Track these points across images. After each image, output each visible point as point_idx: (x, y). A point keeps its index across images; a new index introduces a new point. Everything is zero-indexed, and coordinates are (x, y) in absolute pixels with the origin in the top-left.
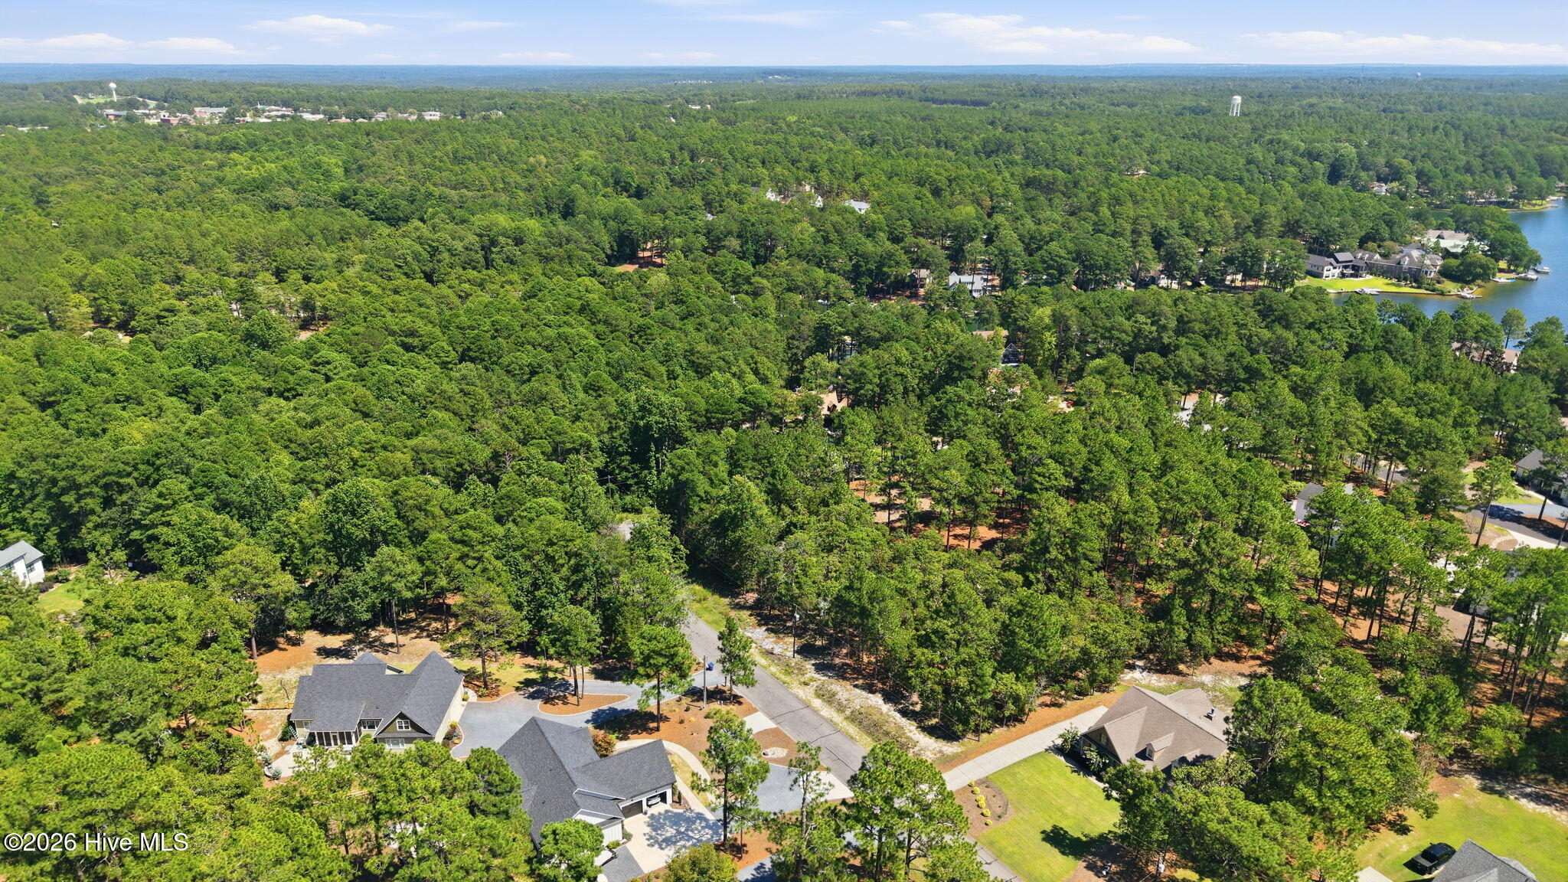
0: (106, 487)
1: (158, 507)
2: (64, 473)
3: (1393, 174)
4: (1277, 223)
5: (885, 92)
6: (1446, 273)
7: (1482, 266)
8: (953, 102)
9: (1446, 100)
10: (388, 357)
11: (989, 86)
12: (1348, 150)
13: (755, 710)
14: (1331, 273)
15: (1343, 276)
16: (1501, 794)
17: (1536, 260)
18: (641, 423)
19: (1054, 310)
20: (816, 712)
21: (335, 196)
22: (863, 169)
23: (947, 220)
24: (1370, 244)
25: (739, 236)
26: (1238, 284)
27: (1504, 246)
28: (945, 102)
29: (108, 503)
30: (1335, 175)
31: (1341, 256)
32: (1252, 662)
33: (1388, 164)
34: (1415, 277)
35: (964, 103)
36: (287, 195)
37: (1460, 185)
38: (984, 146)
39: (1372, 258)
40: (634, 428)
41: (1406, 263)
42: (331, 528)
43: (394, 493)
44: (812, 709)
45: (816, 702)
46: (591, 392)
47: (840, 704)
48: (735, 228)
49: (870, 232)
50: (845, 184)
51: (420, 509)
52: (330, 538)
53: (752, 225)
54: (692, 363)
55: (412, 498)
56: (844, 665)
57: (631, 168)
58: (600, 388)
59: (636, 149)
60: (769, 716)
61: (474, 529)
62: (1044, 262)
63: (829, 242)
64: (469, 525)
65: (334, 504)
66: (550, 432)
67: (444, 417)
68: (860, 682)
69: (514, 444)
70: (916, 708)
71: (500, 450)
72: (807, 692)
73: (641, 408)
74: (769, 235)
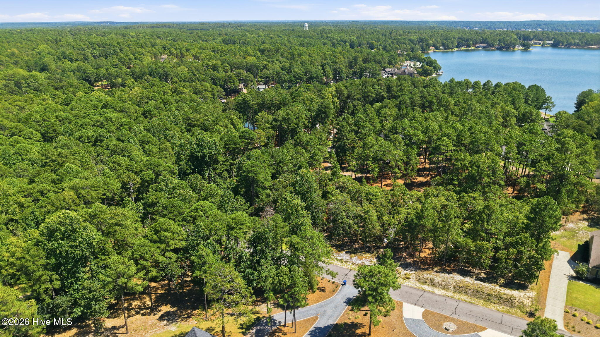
3: (371, 47)
6: (419, 74)
7: (430, 70)
12: (355, 39)
13: (401, 304)
17: (440, 68)
18: (199, 154)
19: (336, 88)
20: (433, 293)
22: (189, 47)
23: (246, 62)
24: (390, 66)
25: (150, 75)
27: (433, 64)
30: (352, 48)
31: (387, 70)
33: (368, 43)
39: (395, 70)
40: (193, 158)
41: (407, 71)
42: (51, 253)
43: (92, 217)
44: (429, 292)
45: (426, 287)
46: (144, 145)
47: (441, 285)
48: (147, 71)
49: (215, 68)
50: (185, 53)
51: (117, 224)
52: (53, 261)
53: (156, 69)
54: (189, 125)
55: (112, 218)
56: (414, 262)
57: (71, 51)
58: (149, 142)
59: (66, 45)
60: (412, 303)
61: (165, 231)
62: (294, 77)
63: (195, 75)
64: (162, 228)
65: (51, 234)
66: (150, 166)
67: (76, 167)
68: (436, 269)
69: (133, 176)
70: (483, 275)
71: (126, 180)
72: (413, 283)
73: (198, 145)
74: (166, 73)
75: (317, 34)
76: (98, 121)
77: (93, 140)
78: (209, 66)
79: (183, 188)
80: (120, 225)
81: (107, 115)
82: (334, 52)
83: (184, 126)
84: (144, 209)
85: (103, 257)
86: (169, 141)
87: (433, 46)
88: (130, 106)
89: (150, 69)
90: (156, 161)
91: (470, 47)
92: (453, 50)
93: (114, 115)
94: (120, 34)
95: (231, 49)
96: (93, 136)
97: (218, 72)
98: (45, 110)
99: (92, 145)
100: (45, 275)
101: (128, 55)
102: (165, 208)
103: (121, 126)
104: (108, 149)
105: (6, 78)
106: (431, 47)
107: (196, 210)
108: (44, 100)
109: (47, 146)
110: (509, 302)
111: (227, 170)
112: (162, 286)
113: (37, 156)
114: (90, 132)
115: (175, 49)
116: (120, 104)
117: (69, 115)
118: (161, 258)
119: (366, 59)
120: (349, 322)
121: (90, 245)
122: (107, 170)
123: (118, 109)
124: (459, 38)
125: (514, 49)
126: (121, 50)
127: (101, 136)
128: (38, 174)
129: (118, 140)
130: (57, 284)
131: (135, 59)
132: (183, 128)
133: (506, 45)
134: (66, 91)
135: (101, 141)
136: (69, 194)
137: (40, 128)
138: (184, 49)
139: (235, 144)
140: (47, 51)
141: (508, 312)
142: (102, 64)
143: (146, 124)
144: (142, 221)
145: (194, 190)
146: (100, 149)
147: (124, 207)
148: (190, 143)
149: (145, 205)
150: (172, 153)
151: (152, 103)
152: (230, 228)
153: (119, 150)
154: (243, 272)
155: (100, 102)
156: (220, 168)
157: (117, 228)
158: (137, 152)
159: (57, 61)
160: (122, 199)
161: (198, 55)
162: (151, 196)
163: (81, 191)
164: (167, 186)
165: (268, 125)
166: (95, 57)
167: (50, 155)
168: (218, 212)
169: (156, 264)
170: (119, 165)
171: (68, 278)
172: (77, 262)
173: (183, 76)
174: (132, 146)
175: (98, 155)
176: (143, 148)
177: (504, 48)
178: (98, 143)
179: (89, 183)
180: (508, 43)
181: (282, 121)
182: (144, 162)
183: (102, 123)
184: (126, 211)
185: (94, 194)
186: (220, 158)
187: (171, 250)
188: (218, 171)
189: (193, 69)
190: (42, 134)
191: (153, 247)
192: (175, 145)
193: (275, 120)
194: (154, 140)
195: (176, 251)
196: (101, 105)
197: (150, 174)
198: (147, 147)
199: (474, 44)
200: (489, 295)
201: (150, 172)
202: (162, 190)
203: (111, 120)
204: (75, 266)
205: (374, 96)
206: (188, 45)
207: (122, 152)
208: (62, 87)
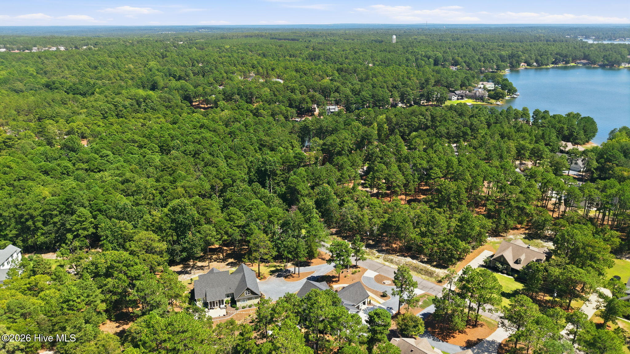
0: (44, 216)
1: (78, 222)
2: (27, 212)
3: (456, 63)
4: (433, 81)
5: (256, 36)
6: (491, 97)
7: (502, 94)
8: (285, 39)
9: (459, 36)
10: (132, 151)
11: (295, 33)
12: (439, 55)
13: (367, 270)
14: (454, 98)
15: (458, 99)
16: (620, 258)
17: (516, 91)
18: (263, 169)
19: (386, 116)
20: (389, 267)
21: (43, 85)
22: (274, 66)
23: (321, 85)
24: (463, 88)
25: (238, 94)
26: (426, 104)
27: (507, 86)
28: (281, 39)
29: (45, 223)
30: (436, 63)
31: (457, 92)
32: (522, 229)
33: (453, 59)
34: (481, 98)
35: (288, 40)
36: (19, 85)
37: (480, 66)
38: (309, 56)
39: (466, 92)
40: (259, 171)
41: (477, 94)
42: (173, 221)
43: (195, 204)
44: (387, 266)
45: (387, 263)
46: (228, 159)
47: (396, 263)
48: (236, 91)
49: (293, 91)
50: (270, 72)
51: (207, 209)
52: (174, 225)
53: (243, 89)
54: (261, 145)
55: (205, 205)
56: (387, 249)
57: (175, 68)
58: (231, 157)
59: (171, 60)
60: (373, 270)
61: (234, 214)
62: (361, 99)
63: (275, 95)
64: (232, 213)
65: (173, 210)
66: (230, 175)
67: (183, 173)
68: (398, 254)
69: (219, 181)
70: (426, 260)
71: (214, 184)
72: (381, 260)
73: (263, 163)
74: (251, 93)
75: (404, 48)
76: (197, 139)
77: (193, 153)
78: (289, 87)
79: (248, 191)
80: (209, 210)
81: (203, 135)
82: (408, 73)
83: (257, 146)
84: (224, 202)
85: (199, 227)
86: (245, 157)
87: (525, 63)
88: (221, 128)
89: (239, 89)
90: (233, 172)
91: (569, 63)
92: (548, 67)
93: (208, 135)
94: (216, 47)
95: (312, 69)
96: (193, 150)
97: (295, 94)
98: (161, 128)
99: (192, 157)
100: (170, 232)
101: (221, 74)
102: (235, 202)
103: (213, 143)
104: (203, 161)
105: (130, 97)
106: (522, 64)
107: (252, 205)
108: (159, 118)
109: (165, 157)
110: (431, 274)
111: (283, 181)
112: (231, 249)
113: (158, 163)
114: (191, 147)
115: (262, 68)
116: (213, 125)
117: (177, 133)
118: (230, 230)
119: (439, 80)
120: (331, 275)
121: (193, 219)
122: (202, 176)
123: (211, 129)
124: (557, 54)
125: (619, 67)
126: (216, 68)
127: (198, 150)
128: (162, 176)
129: (210, 154)
130: (175, 238)
131: (227, 78)
132: (256, 147)
133: (610, 62)
134: (174, 111)
135: (199, 155)
136: (180, 190)
137: (157, 142)
138: (270, 68)
139: (290, 162)
140: (156, 68)
141: (428, 280)
142: (200, 82)
143: (230, 143)
144: (222, 210)
145: (255, 193)
146: (198, 160)
147: (212, 200)
148: (258, 160)
149: (224, 200)
150: (246, 166)
151: (237, 125)
152: (270, 216)
153: (211, 163)
154: (275, 242)
155: (198, 122)
156: (279, 179)
157: (208, 211)
158: (222, 164)
159: (164, 77)
160: (211, 195)
161: (282, 74)
162: (228, 195)
163: (187, 189)
164: (238, 189)
165: (319, 148)
166: (195, 74)
167: (167, 164)
168: (265, 206)
169: (226, 233)
170: (210, 173)
171: (181, 235)
172: (186, 227)
173: (265, 97)
174: (219, 160)
175: (196, 165)
176: (227, 161)
177: (607, 65)
178: (197, 156)
179: (192, 184)
180: (613, 60)
181: (330, 145)
182: (226, 172)
183: (200, 141)
184: (213, 202)
185: (194, 191)
186: (278, 172)
187: (236, 226)
188: (276, 181)
189: (274, 89)
190: (159, 147)
191: (226, 223)
192: (248, 161)
193: (324, 144)
194: (235, 156)
195: (238, 227)
196: (199, 125)
197: (229, 181)
198: (229, 161)
199: (574, 60)
200: (422, 270)
201: (229, 179)
202: (235, 191)
203: (206, 138)
204: (185, 229)
205: (417, 125)
206: (273, 64)
207: (213, 164)
208: (170, 107)
